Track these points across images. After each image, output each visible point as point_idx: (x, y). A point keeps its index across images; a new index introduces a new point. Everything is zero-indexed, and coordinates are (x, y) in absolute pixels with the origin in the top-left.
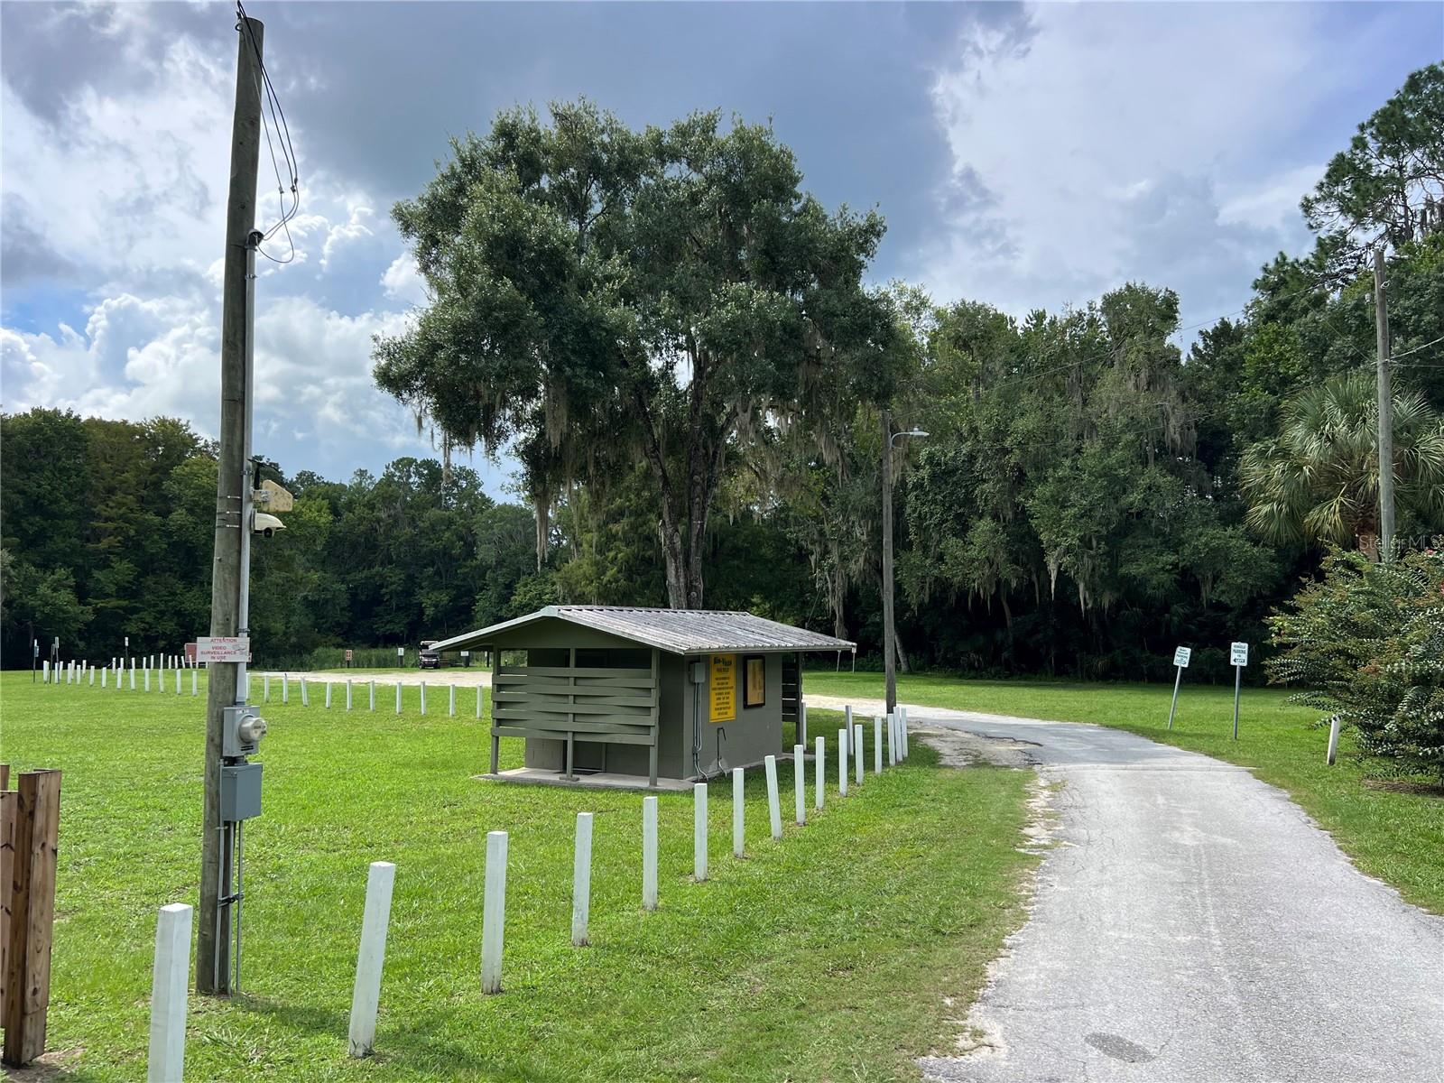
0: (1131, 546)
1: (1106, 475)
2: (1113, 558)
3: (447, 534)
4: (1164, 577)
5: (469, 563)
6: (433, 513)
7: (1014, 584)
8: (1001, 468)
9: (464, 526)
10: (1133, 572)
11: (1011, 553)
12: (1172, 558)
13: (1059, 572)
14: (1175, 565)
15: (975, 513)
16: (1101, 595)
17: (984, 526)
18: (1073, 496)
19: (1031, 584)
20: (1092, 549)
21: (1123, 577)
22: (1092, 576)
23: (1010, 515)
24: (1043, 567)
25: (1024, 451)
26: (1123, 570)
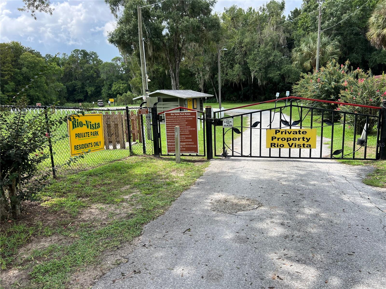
0: (270, 70)
1: (265, 53)
2: (266, 73)
3: (92, 71)
4: (277, 77)
5: (98, 79)
6: (86, 65)
7: (244, 80)
8: (241, 51)
9: (96, 68)
10: (270, 76)
11: (243, 72)
12: (279, 72)
13: (254, 77)
14: (280, 74)
15: (235, 63)
16: (263, 82)
17: (237, 66)
18: (258, 58)
19: (248, 80)
20: (261, 71)
21: (268, 77)
22: (261, 77)
23: (243, 63)
24: (250, 76)
25: (247, 47)
26: (268, 76)
